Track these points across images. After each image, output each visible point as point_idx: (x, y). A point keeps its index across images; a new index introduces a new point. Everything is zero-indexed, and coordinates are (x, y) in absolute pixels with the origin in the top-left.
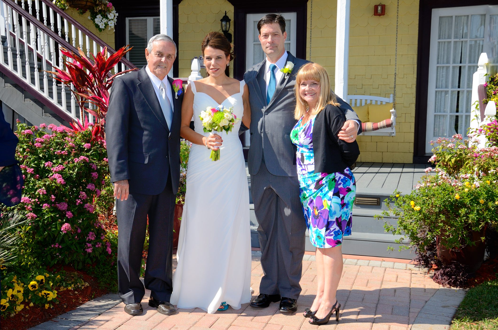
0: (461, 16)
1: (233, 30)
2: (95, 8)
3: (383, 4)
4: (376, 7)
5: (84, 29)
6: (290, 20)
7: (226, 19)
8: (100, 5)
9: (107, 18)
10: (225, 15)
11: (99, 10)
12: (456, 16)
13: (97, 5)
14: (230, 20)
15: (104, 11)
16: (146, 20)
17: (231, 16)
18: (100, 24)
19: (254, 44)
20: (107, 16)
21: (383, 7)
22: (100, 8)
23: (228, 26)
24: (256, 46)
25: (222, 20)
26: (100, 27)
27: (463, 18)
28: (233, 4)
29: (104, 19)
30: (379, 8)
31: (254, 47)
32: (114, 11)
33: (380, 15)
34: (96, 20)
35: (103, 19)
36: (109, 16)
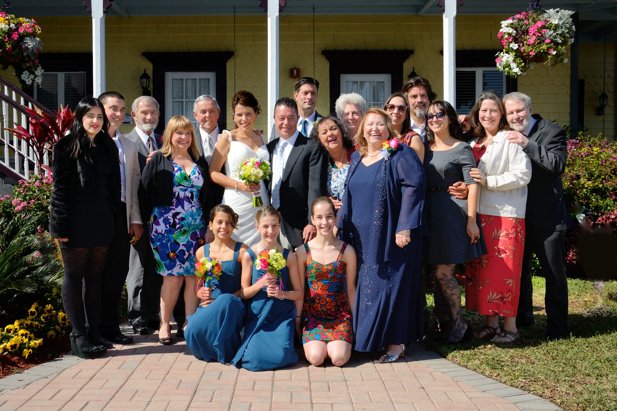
0: (365, 82)
1: (152, 88)
2: (23, 65)
3: (298, 67)
4: (292, 71)
5: (11, 85)
6: (209, 79)
7: (145, 76)
8: (29, 61)
9: (33, 73)
10: (144, 72)
11: (27, 66)
12: (360, 82)
13: (26, 62)
14: (150, 77)
15: (31, 67)
16: (57, 75)
17: (150, 73)
18: (27, 80)
19: (173, 102)
20: (34, 72)
21: (298, 70)
22: (28, 65)
23: (147, 82)
24: (174, 103)
25: (142, 78)
26: (27, 83)
27: (366, 83)
28: (152, 62)
29: (32, 75)
30: (295, 72)
31: (173, 104)
32: (40, 68)
33: (295, 78)
34: (23, 76)
35: (30, 75)
36: (36, 72)
